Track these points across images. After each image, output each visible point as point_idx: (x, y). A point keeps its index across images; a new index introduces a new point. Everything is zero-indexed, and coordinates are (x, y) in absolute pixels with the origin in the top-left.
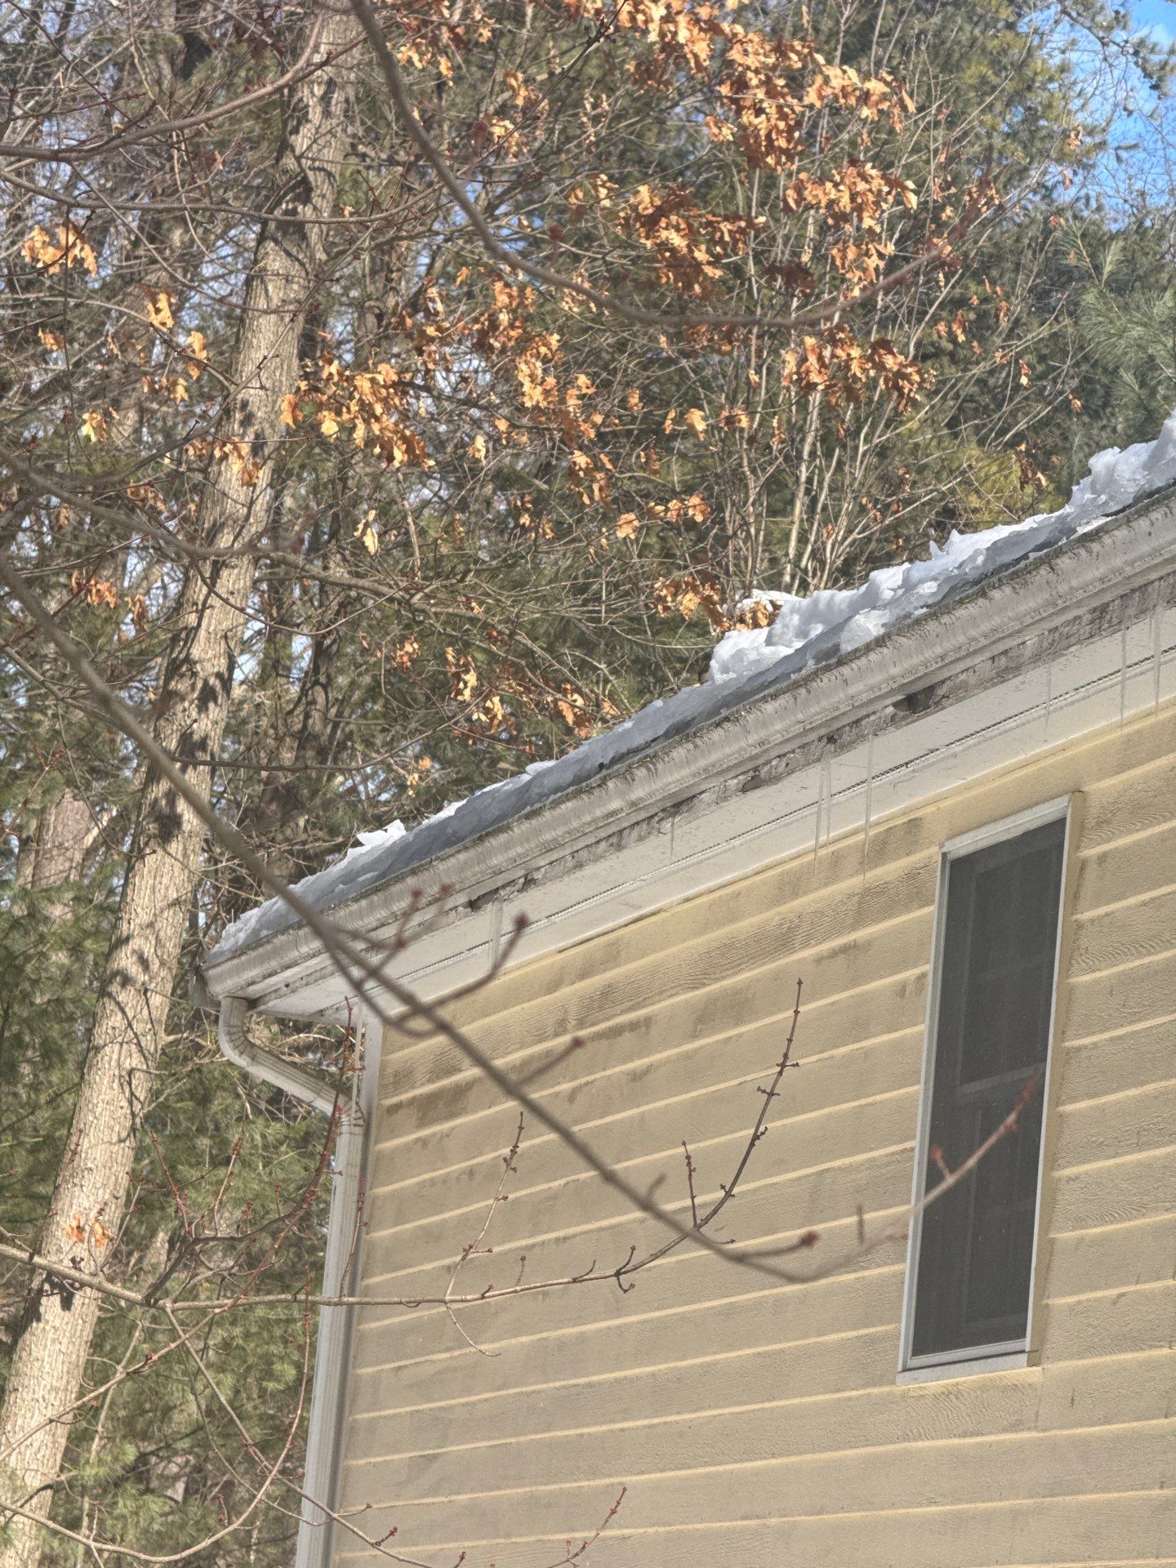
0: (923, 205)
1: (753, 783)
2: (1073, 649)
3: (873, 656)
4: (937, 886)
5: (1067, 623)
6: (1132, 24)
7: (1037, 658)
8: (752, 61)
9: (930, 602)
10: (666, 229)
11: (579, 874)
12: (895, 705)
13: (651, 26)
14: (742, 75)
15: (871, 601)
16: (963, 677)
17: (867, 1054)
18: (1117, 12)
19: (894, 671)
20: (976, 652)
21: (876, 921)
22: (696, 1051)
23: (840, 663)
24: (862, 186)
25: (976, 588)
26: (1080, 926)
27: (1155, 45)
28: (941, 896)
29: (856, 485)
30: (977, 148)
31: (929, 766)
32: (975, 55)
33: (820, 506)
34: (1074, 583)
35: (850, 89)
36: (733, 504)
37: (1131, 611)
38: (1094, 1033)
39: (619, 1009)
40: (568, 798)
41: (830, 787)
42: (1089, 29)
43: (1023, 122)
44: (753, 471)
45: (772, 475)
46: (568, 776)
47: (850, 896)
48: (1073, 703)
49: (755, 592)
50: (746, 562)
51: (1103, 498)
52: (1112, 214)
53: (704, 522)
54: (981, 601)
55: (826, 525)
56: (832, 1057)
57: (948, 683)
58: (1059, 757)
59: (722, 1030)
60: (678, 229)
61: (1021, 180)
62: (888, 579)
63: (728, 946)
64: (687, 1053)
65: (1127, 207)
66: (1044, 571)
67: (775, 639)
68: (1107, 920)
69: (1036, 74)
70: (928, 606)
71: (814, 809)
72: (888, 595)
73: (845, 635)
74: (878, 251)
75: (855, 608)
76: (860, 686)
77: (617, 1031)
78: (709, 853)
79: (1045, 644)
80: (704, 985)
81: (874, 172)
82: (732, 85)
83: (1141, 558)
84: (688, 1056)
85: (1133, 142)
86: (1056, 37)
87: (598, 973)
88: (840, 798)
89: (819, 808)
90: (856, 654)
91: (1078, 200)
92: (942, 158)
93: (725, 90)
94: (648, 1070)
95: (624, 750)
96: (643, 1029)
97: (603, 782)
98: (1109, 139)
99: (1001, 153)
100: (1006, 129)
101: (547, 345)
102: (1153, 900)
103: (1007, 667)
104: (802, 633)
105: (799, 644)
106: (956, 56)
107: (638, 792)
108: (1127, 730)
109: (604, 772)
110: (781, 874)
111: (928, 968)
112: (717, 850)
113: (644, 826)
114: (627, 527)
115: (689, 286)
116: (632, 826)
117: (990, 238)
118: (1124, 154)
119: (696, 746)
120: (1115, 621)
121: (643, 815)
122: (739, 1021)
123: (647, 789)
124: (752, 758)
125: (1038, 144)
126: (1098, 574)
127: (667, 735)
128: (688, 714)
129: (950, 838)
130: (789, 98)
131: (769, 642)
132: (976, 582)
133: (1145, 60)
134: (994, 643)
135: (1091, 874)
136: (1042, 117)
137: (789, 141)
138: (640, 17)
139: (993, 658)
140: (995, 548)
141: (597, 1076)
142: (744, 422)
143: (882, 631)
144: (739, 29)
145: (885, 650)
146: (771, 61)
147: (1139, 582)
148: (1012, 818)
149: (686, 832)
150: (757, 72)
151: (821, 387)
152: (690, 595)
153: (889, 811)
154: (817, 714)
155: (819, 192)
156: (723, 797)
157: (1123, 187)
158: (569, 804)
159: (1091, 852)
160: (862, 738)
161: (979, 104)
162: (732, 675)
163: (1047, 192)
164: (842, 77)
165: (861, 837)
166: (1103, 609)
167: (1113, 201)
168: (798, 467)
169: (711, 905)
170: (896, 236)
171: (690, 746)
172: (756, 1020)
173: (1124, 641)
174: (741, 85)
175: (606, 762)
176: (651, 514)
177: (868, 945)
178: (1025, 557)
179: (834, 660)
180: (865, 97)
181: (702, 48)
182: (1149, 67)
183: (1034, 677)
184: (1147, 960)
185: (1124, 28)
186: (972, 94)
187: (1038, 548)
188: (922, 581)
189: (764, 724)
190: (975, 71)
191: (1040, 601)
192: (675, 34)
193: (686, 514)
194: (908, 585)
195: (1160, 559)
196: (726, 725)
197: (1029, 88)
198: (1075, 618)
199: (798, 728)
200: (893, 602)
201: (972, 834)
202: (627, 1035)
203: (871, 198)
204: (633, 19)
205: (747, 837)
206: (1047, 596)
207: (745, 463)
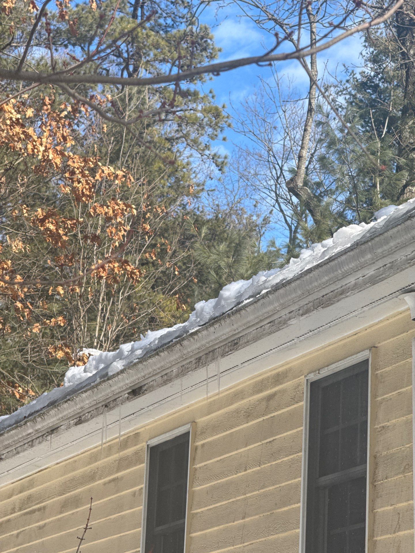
0: (139, 213)
1: (80, 422)
2: (189, 373)
3: (120, 377)
4: (146, 456)
5: (188, 364)
6: (211, 149)
7: (177, 376)
8: (76, 165)
9: (139, 357)
10: (48, 223)
11: (18, 456)
12: (128, 393)
13: (40, 153)
14: (73, 170)
15: (120, 356)
16: (151, 383)
17: (123, 517)
18: (206, 144)
19: (127, 382)
20: (156, 374)
21: (125, 470)
22: (61, 518)
23: (108, 379)
24: (117, 207)
25: (155, 352)
26: (196, 469)
27: (220, 156)
28: (147, 459)
29: (119, 311)
30: (159, 192)
31: (141, 414)
32: (157, 159)
33: (106, 318)
34: (189, 350)
35: (111, 174)
36: (75, 318)
37: (209, 359)
38: (202, 508)
39: (34, 503)
40: (13, 429)
41: (106, 423)
42: (197, 150)
43: (175, 182)
44: (82, 306)
45: (89, 308)
46: (13, 421)
47: (115, 461)
48: (191, 391)
49: (84, 349)
50: (81, 338)
51: (199, 319)
52: (208, 213)
53: (64, 326)
54: (157, 357)
55: (109, 325)
56: (110, 519)
57: (147, 385)
58: (187, 410)
59: (71, 510)
60: (52, 223)
61: (175, 202)
62: (126, 347)
63: (73, 480)
64: (58, 519)
65: (213, 210)
66: (178, 346)
67: (87, 370)
68: (205, 467)
69: (179, 166)
70: (138, 359)
71: (101, 430)
72: (126, 353)
73: (110, 370)
74: (124, 229)
75: (114, 359)
76: (116, 387)
77: (33, 511)
78: (64, 447)
79: (180, 371)
80: (64, 494)
81: (120, 203)
82: (69, 173)
83: (212, 341)
84: (59, 520)
85: (213, 188)
86: (185, 152)
87: (26, 491)
88: (110, 426)
89: (103, 430)
90: (114, 376)
91: (195, 208)
92: (146, 196)
93: (67, 175)
94: (44, 525)
95: (33, 411)
96: (43, 511)
97: (26, 423)
98: (205, 187)
99: (167, 194)
100: (169, 185)
101: (7, 264)
102: (221, 460)
103: (167, 379)
104: (96, 367)
105: (94, 372)
106: (151, 160)
107: (38, 426)
108: (209, 400)
109: (26, 419)
110: (91, 454)
111: (143, 486)
112: (67, 446)
113: (41, 438)
114: (36, 329)
115: (57, 243)
116: (36, 438)
117: (164, 223)
118: (210, 193)
119: (58, 410)
120: (204, 363)
121: (40, 434)
122: (77, 507)
123: (42, 425)
124: (78, 413)
125: (180, 190)
126: (197, 347)
127: (48, 406)
128: (56, 398)
129: (150, 439)
130: (90, 178)
131: (85, 371)
132: (155, 350)
133: (216, 161)
134: (162, 371)
135: (199, 451)
136: (181, 181)
137: (90, 192)
138: (36, 150)
139: (162, 376)
140: (162, 338)
141: (26, 528)
142: (78, 290)
143: (123, 368)
144: (71, 154)
145: (124, 374)
146: (83, 165)
147: (211, 349)
148: (171, 432)
149: (56, 440)
150: (78, 169)
151: (104, 278)
152: (60, 352)
153: (127, 431)
154: (101, 397)
155: (102, 210)
156: (69, 427)
157: (211, 204)
158: (14, 431)
159: (199, 443)
160: (117, 405)
161: (159, 177)
162: (71, 384)
163: (184, 206)
164: (108, 170)
165: (118, 440)
166: (200, 359)
167: (208, 208)
168: (98, 305)
169: (66, 465)
170: (130, 223)
171: (56, 410)
172: (83, 506)
173: (207, 370)
174: (73, 173)
175: (27, 415)
176: (45, 323)
177: (122, 478)
178: (172, 341)
179: (106, 378)
180: (116, 177)
181: (58, 161)
182: (218, 163)
183: (177, 382)
184: (219, 481)
185: (209, 150)
186: (156, 173)
187: (176, 338)
188: (137, 350)
189: (82, 401)
190: (158, 164)
191: (177, 356)
192: (48, 156)
193: (58, 323)
194: (133, 350)
195: (218, 341)
196: (69, 402)
197: (176, 171)
198: (190, 362)
199: (95, 402)
200: (128, 356)
201: (157, 438)
202: (37, 513)
203: (120, 211)
204: (33, 151)
205: (78, 441)
206: (180, 354)
207: (79, 304)
